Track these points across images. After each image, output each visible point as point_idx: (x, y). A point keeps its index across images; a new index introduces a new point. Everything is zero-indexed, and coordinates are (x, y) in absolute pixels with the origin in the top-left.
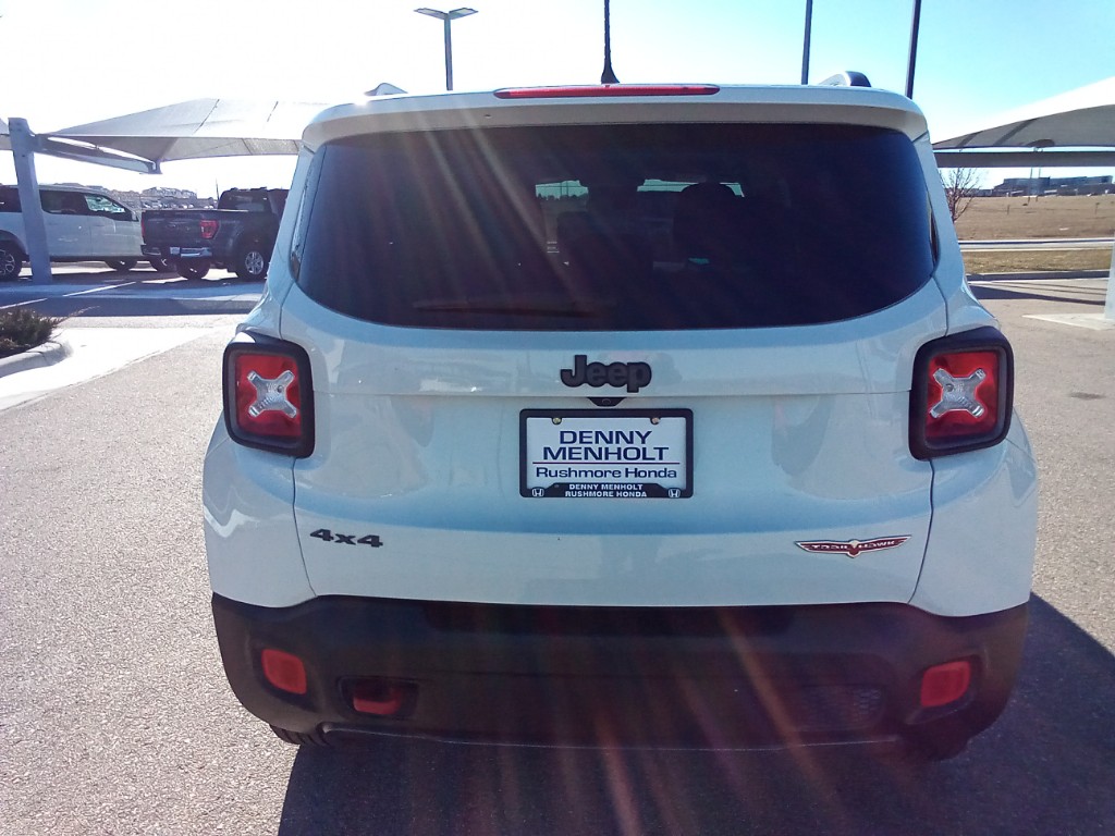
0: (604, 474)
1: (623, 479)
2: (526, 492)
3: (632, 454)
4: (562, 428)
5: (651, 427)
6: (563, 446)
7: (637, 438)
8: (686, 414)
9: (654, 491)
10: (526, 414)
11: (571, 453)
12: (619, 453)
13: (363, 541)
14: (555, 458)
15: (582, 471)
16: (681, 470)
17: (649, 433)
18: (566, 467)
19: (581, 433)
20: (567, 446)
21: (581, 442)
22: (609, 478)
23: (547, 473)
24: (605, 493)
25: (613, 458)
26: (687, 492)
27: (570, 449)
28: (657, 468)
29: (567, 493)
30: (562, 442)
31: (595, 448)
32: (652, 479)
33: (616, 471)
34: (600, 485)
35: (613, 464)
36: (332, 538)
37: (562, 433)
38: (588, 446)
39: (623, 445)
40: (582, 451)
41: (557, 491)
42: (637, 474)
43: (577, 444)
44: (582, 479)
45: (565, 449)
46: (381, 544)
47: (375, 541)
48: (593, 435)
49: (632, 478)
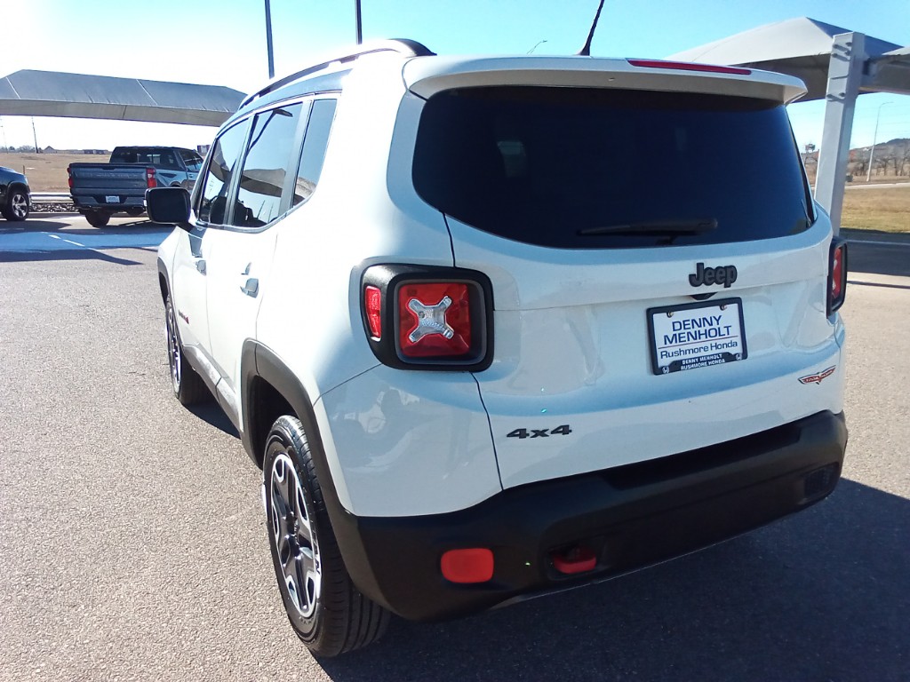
0: (699, 350)
1: (710, 352)
2: (656, 370)
3: (713, 333)
4: (674, 319)
5: (721, 313)
6: (675, 332)
7: (714, 322)
8: (738, 301)
9: (729, 358)
10: (650, 312)
11: (680, 338)
12: (706, 334)
13: (555, 432)
14: (671, 343)
15: (688, 349)
16: (739, 340)
17: (720, 317)
18: (677, 349)
19: (684, 321)
20: (677, 332)
21: (685, 328)
22: (703, 353)
23: (667, 355)
24: (702, 364)
25: (703, 337)
26: (745, 355)
27: (679, 334)
28: (727, 341)
29: (682, 368)
30: (674, 330)
31: (692, 331)
32: (726, 350)
33: (707, 347)
34: (699, 358)
35: (704, 342)
36: (528, 435)
37: (673, 323)
38: (688, 331)
39: (708, 327)
40: (686, 335)
41: (676, 366)
42: (717, 347)
43: (682, 331)
44: (688, 356)
45: (675, 335)
46: (571, 431)
47: (565, 430)
48: (690, 322)
49: (715, 351)
